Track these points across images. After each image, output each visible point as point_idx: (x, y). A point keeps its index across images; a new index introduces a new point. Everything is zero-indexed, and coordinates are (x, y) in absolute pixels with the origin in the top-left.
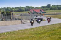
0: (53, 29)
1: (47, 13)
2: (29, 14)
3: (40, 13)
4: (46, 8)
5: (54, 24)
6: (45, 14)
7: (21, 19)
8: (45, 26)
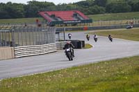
0: (116, 75)
1: (95, 24)
2: (39, 25)
3: (75, 24)
4: (93, 8)
5: (117, 60)
6: (91, 25)
7: (11, 44)
8: (91, 65)
